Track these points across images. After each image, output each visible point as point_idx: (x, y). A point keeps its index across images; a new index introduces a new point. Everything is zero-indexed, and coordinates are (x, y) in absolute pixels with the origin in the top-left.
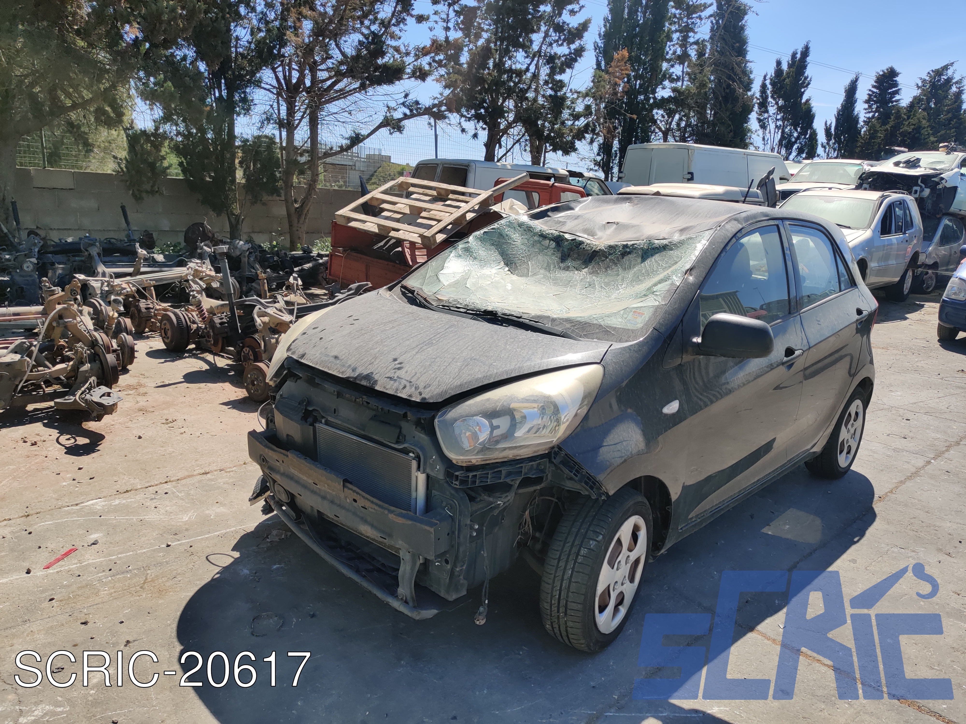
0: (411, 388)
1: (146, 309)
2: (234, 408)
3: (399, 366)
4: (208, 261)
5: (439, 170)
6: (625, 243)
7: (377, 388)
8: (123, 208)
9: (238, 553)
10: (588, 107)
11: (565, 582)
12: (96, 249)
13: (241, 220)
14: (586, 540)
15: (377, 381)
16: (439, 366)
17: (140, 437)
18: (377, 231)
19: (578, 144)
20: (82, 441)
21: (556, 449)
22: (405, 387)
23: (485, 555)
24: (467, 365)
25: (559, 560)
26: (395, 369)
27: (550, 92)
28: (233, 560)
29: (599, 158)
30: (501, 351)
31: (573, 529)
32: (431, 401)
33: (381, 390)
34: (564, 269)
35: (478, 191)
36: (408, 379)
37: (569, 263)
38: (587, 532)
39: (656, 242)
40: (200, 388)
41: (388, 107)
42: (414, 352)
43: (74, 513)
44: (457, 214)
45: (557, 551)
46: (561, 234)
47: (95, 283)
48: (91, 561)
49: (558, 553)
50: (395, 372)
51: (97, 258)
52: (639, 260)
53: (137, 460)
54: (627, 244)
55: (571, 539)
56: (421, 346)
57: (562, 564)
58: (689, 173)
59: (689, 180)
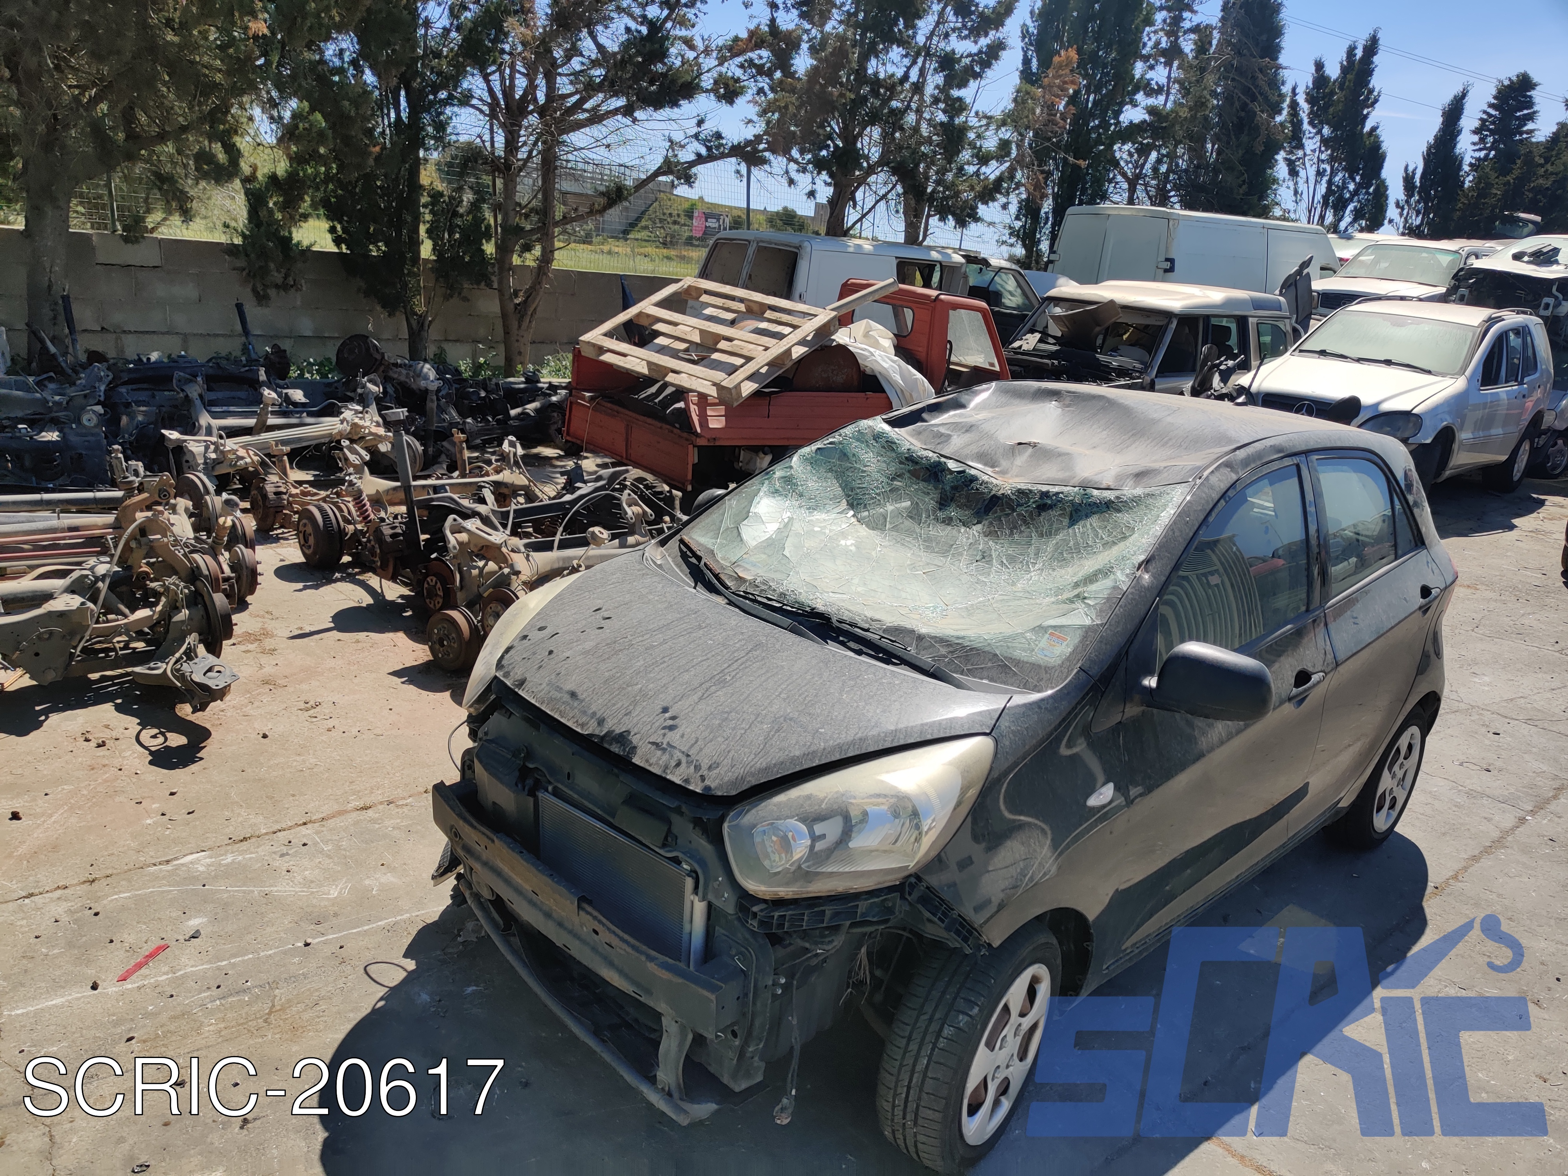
0: (688, 767)
1: (276, 493)
2: (411, 682)
3: (671, 722)
4: (373, 409)
5: (751, 250)
6: (1044, 488)
7: (636, 760)
8: (239, 307)
9: (414, 962)
10: (1004, 145)
11: (916, 1075)
12: (197, 388)
13: (427, 323)
14: (953, 1013)
15: (635, 747)
16: (733, 729)
17: (265, 736)
18: (645, 371)
19: (982, 210)
20: (177, 740)
21: (913, 880)
22: (678, 764)
23: (795, 1022)
24: (778, 731)
25: (909, 1039)
26: (664, 728)
27: (941, 117)
28: (404, 974)
29: (1018, 224)
30: (833, 706)
31: (934, 992)
32: (720, 794)
33: (642, 765)
34: (943, 522)
35: (812, 310)
36: (684, 749)
37: (953, 512)
38: (955, 998)
39: (1095, 492)
40: (358, 641)
41: (671, 141)
42: (696, 698)
43: (164, 878)
44: (777, 348)
45: (907, 1024)
46: (943, 459)
47: (195, 446)
48: (189, 970)
49: (909, 1028)
50: (664, 735)
51: (198, 402)
52: (1066, 521)
53: (260, 780)
54: (1048, 492)
55: (929, 1008)
56: (708, 685)
57: (913, 1047)
58: (1167, 260)
59: (1166, 271)
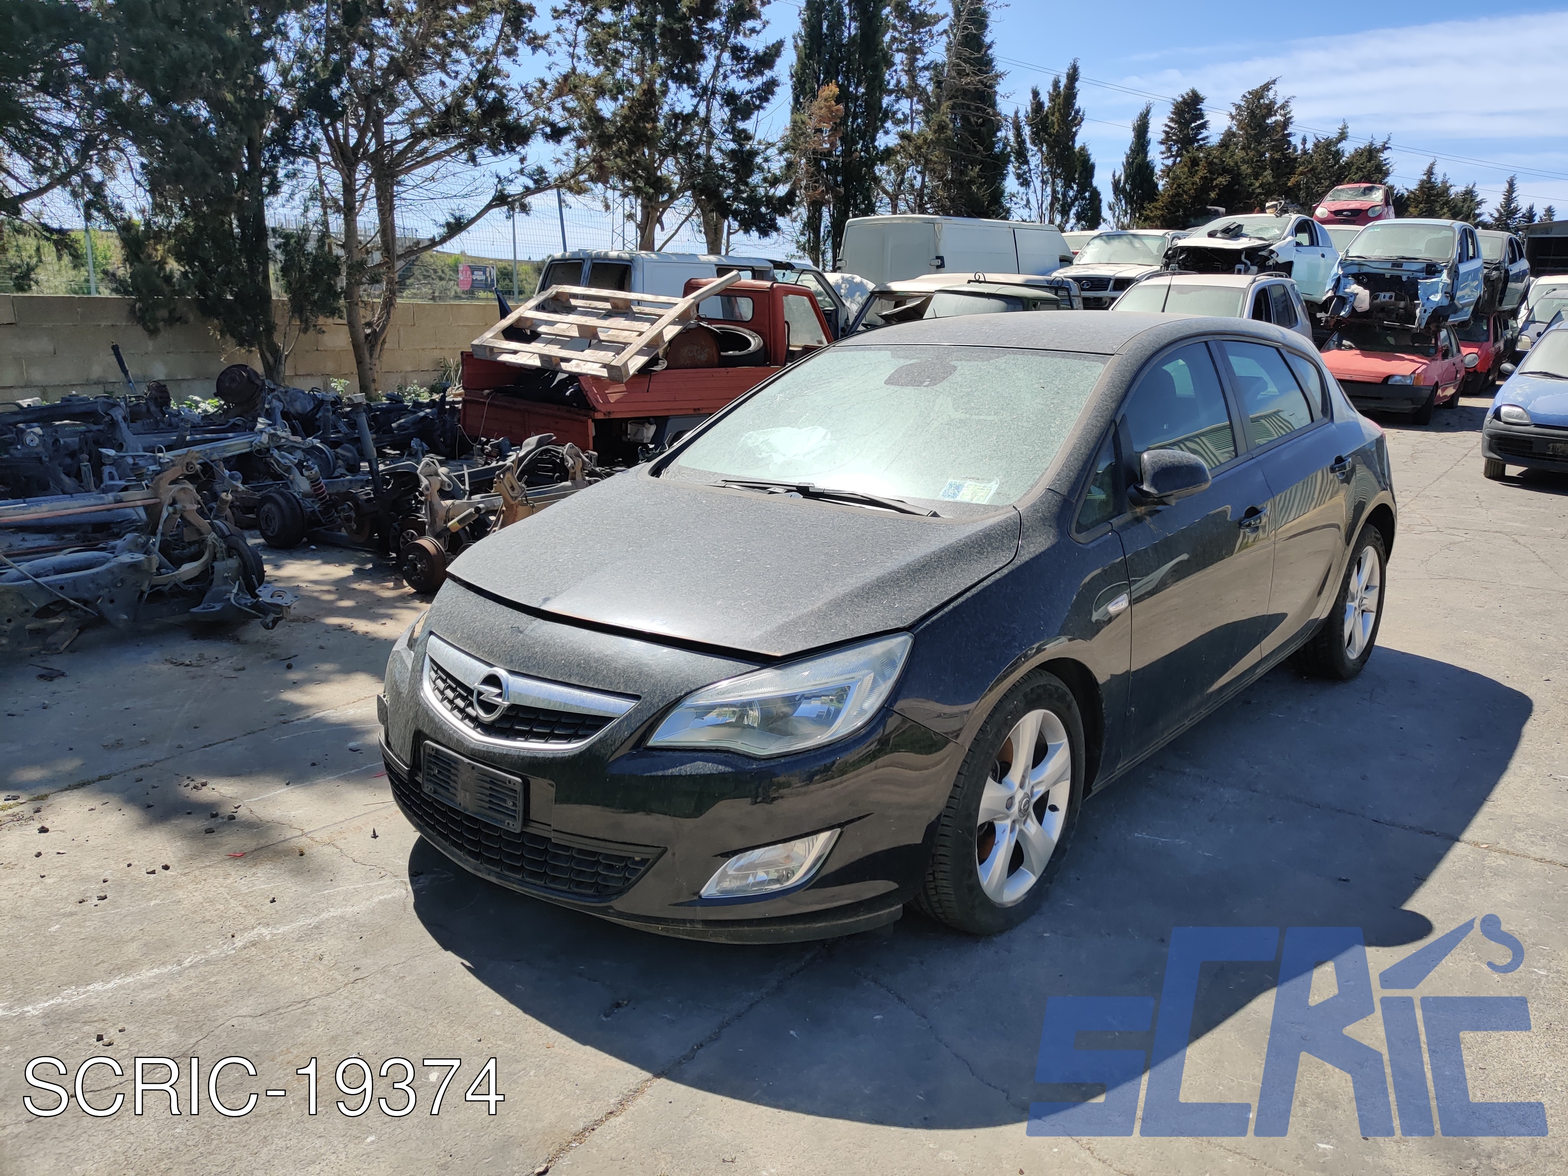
5: (586, 267)
8: (115, 350)
12: (121, 411)
13: (283, 357)
35: (673, 300)
41: (498, 177)
58: (938, 258)
59: (938, 267)
